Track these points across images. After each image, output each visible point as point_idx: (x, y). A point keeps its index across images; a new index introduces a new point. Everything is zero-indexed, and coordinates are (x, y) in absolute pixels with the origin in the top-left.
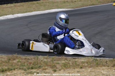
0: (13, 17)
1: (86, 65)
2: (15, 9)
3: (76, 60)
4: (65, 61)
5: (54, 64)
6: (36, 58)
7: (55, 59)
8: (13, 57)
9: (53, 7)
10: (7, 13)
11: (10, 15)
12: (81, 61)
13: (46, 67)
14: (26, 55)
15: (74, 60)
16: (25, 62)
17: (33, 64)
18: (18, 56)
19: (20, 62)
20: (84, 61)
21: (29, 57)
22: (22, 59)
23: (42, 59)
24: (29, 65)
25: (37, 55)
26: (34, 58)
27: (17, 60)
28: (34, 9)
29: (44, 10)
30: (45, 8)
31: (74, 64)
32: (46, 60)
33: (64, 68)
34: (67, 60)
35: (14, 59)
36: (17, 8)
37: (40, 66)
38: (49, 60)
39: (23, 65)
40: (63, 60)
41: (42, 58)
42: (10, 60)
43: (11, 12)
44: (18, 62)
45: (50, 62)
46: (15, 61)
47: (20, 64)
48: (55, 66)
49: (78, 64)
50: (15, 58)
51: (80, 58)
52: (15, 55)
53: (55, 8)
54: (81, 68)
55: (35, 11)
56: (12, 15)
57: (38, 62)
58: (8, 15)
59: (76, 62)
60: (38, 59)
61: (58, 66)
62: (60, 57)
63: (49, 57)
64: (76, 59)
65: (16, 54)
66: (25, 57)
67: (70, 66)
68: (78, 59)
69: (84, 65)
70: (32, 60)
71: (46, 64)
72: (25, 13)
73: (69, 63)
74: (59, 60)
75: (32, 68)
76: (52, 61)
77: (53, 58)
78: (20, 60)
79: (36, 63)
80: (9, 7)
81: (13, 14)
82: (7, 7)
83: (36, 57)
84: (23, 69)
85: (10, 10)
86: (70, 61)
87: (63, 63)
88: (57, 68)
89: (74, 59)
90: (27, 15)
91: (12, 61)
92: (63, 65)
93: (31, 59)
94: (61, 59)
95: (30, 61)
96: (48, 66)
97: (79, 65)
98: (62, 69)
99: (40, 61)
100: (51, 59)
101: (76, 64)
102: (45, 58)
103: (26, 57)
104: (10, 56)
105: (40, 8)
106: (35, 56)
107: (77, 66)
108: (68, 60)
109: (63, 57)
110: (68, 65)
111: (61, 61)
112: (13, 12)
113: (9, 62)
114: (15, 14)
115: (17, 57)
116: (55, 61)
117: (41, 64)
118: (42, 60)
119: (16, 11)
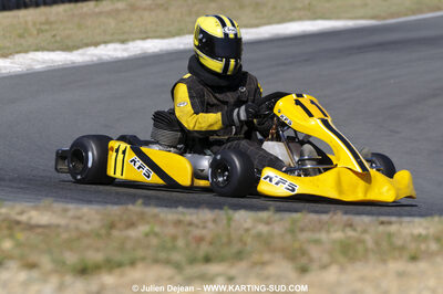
0: (125, 55)
1: (434, 246)
2: (130, 20)
3: (393, 228)
4: (343, 230)
5: (296, 245)
6: (225, 222)
7: (302, 224)
8: (125, 217)
9: (294, 14)
10: (98, 39)
11: (111, 46)
12: (412, 235)
13: (267, 257)
14: (180, 209)
15: (381, 228)
16: (174, 238)
17: (211, 243)
18: (146, 209)
19: (156, 235)
20: (424, 232)
21: (191, 214)
22: (163, 223)
23: (247, 225)
24: (193, 245)
25: (226, 207)
26: (214, 221)
27: (143, 229)
30: (257, 18)
31: (385, 245)
32: (263, 228)
33: (342, 259)
34: (355, 230)
35: (132, 225)
36: (142, 18)
37: (240, 253)
38: (278, 228)
39: (169, 245)
41: (249, 220)
42: (112, 226)
43: (113, 34)
44: (147, 235)
45: (282, 235)
46: (133, 233)
48: (304, 253)
49: (399, 242)
50: (135, 218)
51: (409, 222)
52: (136, 208)
54: (414, 258)
56: (118, 46)
57: (233, 237)
58: (102, 47)
59: (390, 235)
60: (229, 226)
61: (315, 252)
62: (325, 217)
63: (278, 216)
64: (390, 223)
65: (140, 201)
67: (366, 250)
68: (401, 223)
69: (423, 247)
70: (204, 227)
71: (266, 242)
72: (174, 36)
73: (361, 241)
74: (321, 227)
75: (207, 260)
76: (292, 232)
77: (294, 222)
78: (157, 229)
79: (224, 239)
81: (123, 42)
82: (100, 13)
83: (221, 214)
84: (167, 262)
85: (111, 23)
86: (365, 231)
87: (334, 242)
88: (311, 260)
89: (382, 223)
90: (182, 47)
91: (121, 231)
93: (201, 225)
94: (326, 223)
95: (198, 232)
96: (273, 250)
97: (402, 248)
98: (331, 263)
99: (241, 232)
100: (288, 225)
101: (391, 244)
102: (261, 221)
103: (181, 217)
104: (115, 210)
106: (217, 212)
107: (396, 253)
108: (359, 229)
109: (335, 217)
110: (360, 248)
111: (328, 232)
112: (124, 33)
113: (109, 234)
114: (133, 40)
115: (142, 216)
116: (302, 230)
117: (245, 244)
118: (247, 230)
119: (136, 30)
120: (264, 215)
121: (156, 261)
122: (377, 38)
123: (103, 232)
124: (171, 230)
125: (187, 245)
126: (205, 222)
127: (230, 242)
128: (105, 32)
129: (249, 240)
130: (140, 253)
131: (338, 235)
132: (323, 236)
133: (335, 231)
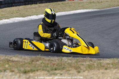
0: (38, 18)
1: (111, 66)
2: (39, 9)
3: (102, 61)
4: (89, 62)
6: (60, 60)
7: (79, 60)
9: (79, 8)
10: (31, 14)
11: (34, 16)
12: (106, 63)
13: (70, 69)
14: (50, 57)
15: (99, 61)
16: (48, 64)
17: (57, 65)
18: (41, 57)
19: (44, 63)
20: (109, 62)
21: (52, 58)
22: (45, 60)
24: (52, 66)
25: (61, 56)
26: (58, 60)
27: (40, 62)
28: (59, 9)
29: (70, 11)
30: (70, 9)
31: (99, 65)
32: (70, 61)
33: (88, 69)
34: (92, 62)
35: (38, 61)
36: (42, 9)
37: (64, 68)
38: (74, 61)
39: (46, 66)
40: (88, 61)
41: (66, 60)
42: (33, 61)
43: (35, 13)
44: (41, 63)
45: (74, 63)
46: (38, 63)
47: (43, 65)
48: (79, 67)
49: (103, 65)
50: (38, 59)
51: (105, 60)
53: (80, 9)
54: (106, 69)
55: (59, 12)
56: (36, 16)
57: (62, 63)
58: (32, 16)
59: (101, 63)
60: (62, 61)
61: (82, 67)
63: (73, 58)
64: (101, 60)
65: (40, 55)
66: (48, 59)
67: (95, 67)
69: (109, 66)
70: (56, 61)
71: (70, 65)
73: (93, 65)
74: (84, 61)
75: (56, 69)
76: (77, 62)
77: (77, 60)
78: (44, 62)
80: (34, 8)
81: (37, 15)
82: (32, 8)
84: (46, 70)
85: (34, 10)
86: (95, 62)
87: (87, 65)
88: (81, 69)
89: (99, 60)
91: (35, 62)
92: (88, 66)
94: (85, 60)
95: (54, 63)
96: (72, 67)
97: (103, 66)
98: (86, 70)
99: (65, 62)
100: (76, 61)
101: (101, 65)
103: (50, 59)
104: (34, 57)
105: (65, 9)
106: (59, 57)
107: (102, 68)
109: (87, 59)
110: (93, 66)
111: (86, 62)
112: (37, 13)
113: (32, 63)
114: (40, 14)
115: (40, 59)
116: (79, 62)
117: (65, 65)
118: (66, 62)
119: (40, 12)
120: (70, 58)
121: (43, 70)
122: (99, 14)
123: (30, 63)
124: (47, 62)
125: (51, 66)
126: (55, 60)
127: (61, 65)
128: (33, 13)
129: (66, 64)
130: (39, 68)
131: (88, 63)
132: (84, 63)
133: (87, 62)
